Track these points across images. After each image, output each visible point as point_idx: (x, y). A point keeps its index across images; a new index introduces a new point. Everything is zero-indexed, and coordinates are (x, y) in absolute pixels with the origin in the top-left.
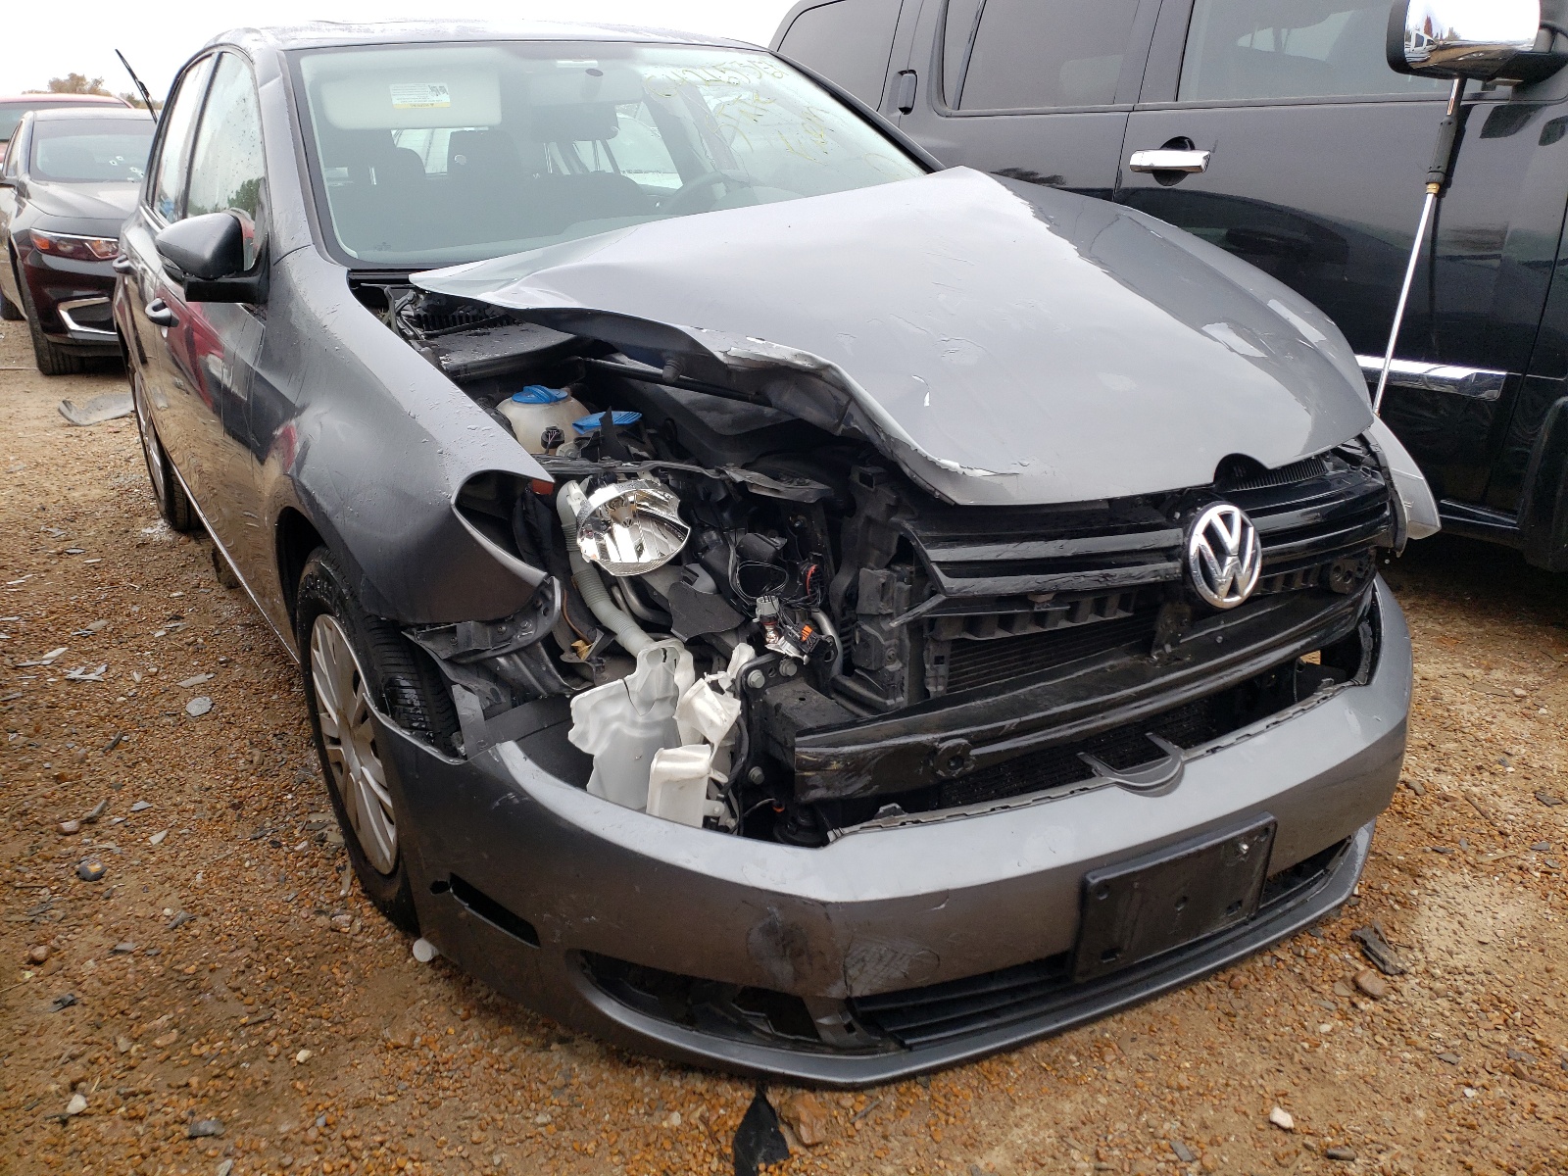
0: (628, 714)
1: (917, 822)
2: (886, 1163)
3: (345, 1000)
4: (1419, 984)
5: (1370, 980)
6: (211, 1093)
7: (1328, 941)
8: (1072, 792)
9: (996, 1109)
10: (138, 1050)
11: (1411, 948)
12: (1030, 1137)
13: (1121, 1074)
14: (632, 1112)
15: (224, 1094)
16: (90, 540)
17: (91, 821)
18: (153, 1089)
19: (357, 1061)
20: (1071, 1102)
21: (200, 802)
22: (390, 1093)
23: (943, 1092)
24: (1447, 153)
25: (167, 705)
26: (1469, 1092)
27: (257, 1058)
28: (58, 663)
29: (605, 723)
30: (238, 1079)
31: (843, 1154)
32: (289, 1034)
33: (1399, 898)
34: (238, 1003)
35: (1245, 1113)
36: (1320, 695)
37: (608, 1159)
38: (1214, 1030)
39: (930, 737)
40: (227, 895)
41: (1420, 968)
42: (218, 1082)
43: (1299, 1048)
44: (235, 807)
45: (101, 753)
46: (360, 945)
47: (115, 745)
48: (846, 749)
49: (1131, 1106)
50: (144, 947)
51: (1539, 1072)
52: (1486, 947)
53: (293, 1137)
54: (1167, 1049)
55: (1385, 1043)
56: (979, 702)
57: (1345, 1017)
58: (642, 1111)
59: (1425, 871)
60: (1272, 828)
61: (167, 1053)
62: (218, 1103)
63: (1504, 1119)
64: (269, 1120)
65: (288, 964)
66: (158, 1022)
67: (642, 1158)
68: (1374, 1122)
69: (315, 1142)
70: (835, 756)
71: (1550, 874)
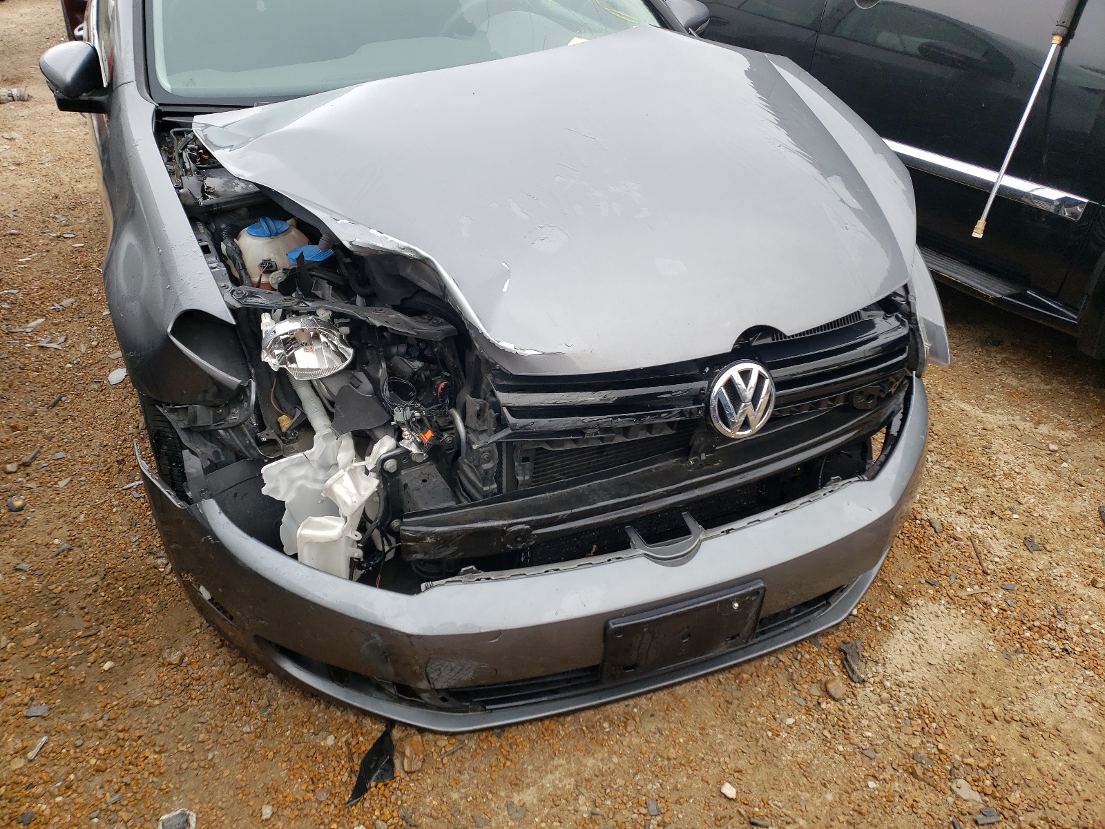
0: (310, 474)
1: (489, 579)
2: (455, 790)
3: (147, 624)
4: (872, 691)
5: (838, 686)
6: (47, 685)
7: (822, 650)
8: (609, 560)
9: (542, 758)
10: (12, 647)
11: (877, 662)
12: (557, 782)
13: (635, 740)
14: (305, 731)
15: (54, 687)
16: (81, 227)
17: (26, 465)
18: (13, 678)
19: (142, 672)
20: (594, 758)
21: (99, 456)
22: (157, 699)
23: (510, 741)
24: (1072, 12)
25: (97, 373)
26: (872, 784)
27: (81, 663)
28: (36, 331)
29: (292, 481)
30: (66, 677)
31: (429, 781)
32: (105, 647)
33: (884, 622)
34: (81, 619)
35: (707, 782)
36: (830, 488)
37: (280, 764)
38: (711, 714)
39: (500, 523)
40: (97, 532)
41: (877, 679)
42: (53, 678)
43: (765, 736)
44: (119, 462)
45: (46, 410)
46: (168, 582)
47: (55, 405)
48: (438, 529)
49: (633, 767)
50: (34, 568)
51: (930, 774)
52: (932, 667)
53: (88, 724)
54: (672, 726)
55: (829, 736)
56: (547, 494)
57: (808, 712)
58: (312, 731)
59: (913, 601)
60: (761, 591)
61: (27, 652)
62: (50, 693)
63: (888, 810)
64: (77, 710)
65: (120, 592)
66: (28, 628)
67: (301, 767)
68: (794, 800)
69: (101, 730)
70: (429, 534)
71: (1005, 611)
